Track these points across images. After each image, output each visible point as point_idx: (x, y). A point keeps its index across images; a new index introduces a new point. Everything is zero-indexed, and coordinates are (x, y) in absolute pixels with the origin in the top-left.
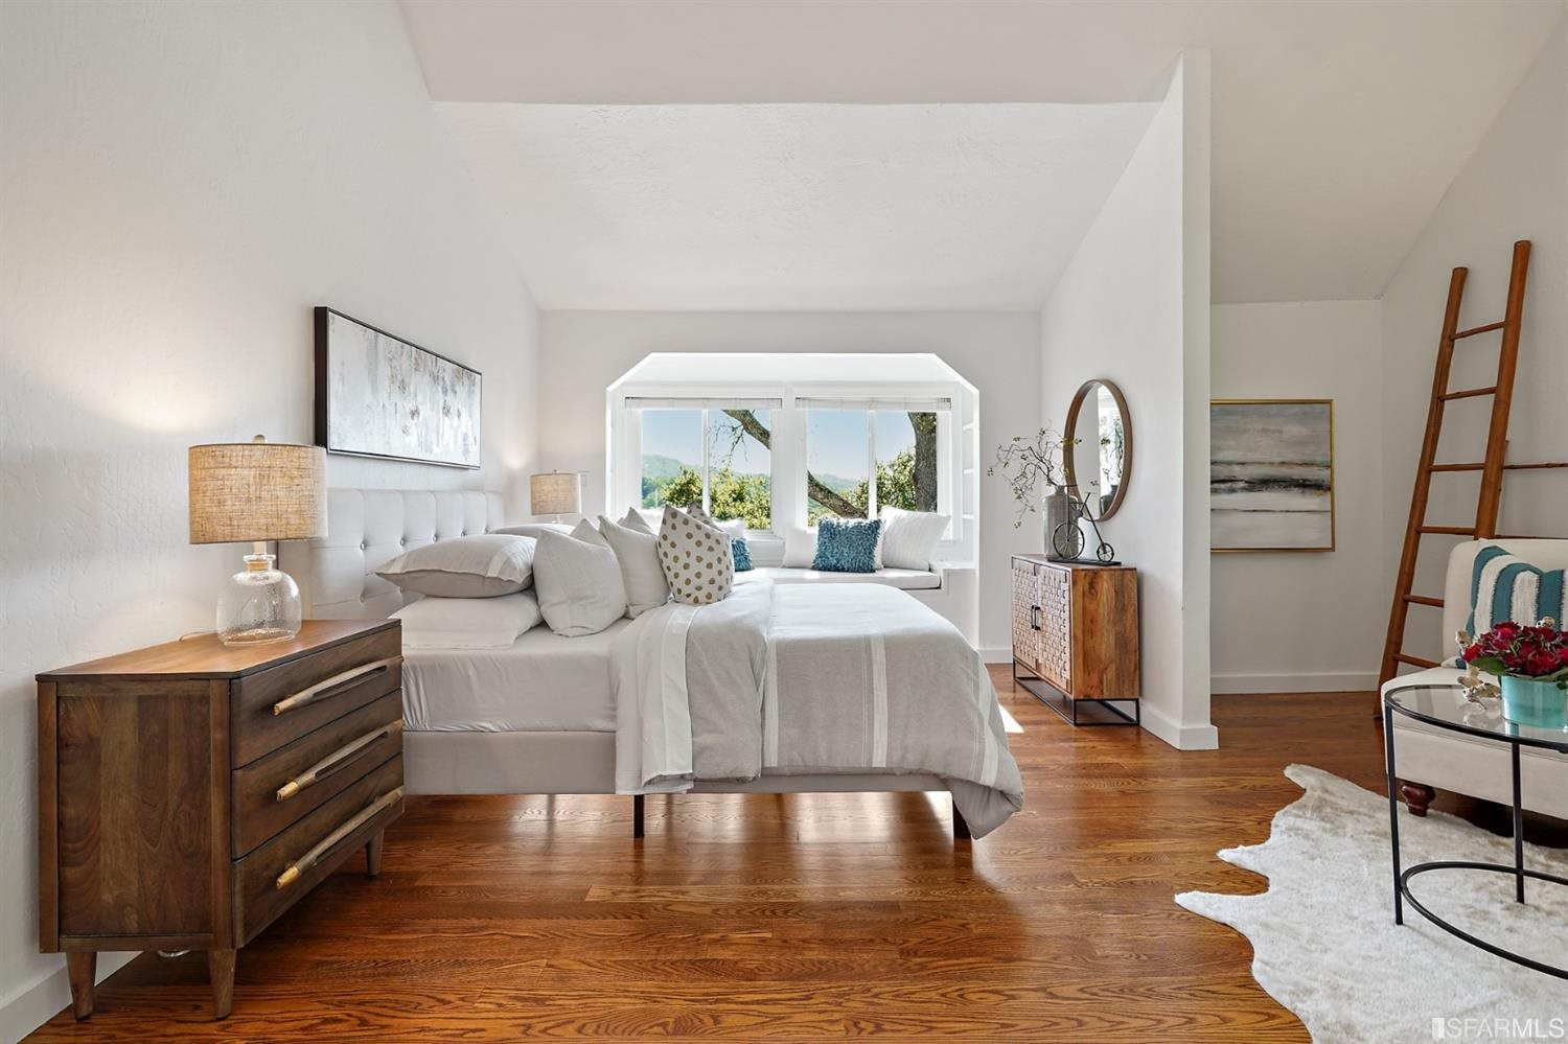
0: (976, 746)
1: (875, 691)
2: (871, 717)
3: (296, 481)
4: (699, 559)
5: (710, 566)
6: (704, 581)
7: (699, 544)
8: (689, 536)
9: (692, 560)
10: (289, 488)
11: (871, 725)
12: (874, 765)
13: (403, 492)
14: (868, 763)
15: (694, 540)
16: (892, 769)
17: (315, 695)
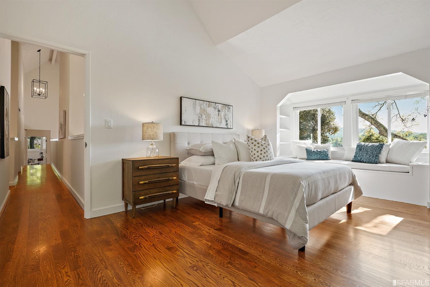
0: (286, 214)
1: (265, 190)
2: (262, 198)
3: (153, 129)
4: (255, 150)
5: (258, 152)
6: (256, 156)
7: (255, 145)
8: (252, 143)
9: (253, 150)
10: (151, 130)
11: (262, 200)
12: (260, 212)
13: (201, 133)
14: (258, 211)
15: (254, 144)
16: (264, 215)
17: (148, 167)
